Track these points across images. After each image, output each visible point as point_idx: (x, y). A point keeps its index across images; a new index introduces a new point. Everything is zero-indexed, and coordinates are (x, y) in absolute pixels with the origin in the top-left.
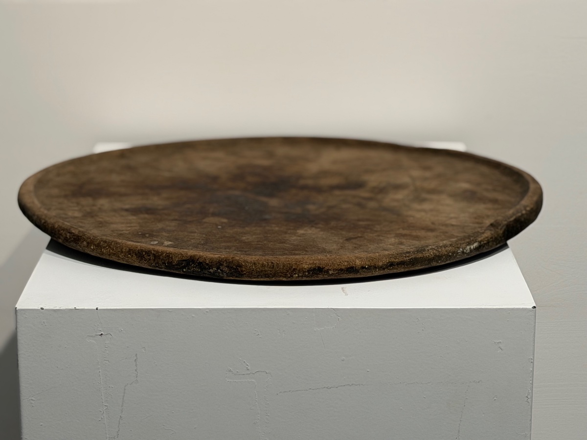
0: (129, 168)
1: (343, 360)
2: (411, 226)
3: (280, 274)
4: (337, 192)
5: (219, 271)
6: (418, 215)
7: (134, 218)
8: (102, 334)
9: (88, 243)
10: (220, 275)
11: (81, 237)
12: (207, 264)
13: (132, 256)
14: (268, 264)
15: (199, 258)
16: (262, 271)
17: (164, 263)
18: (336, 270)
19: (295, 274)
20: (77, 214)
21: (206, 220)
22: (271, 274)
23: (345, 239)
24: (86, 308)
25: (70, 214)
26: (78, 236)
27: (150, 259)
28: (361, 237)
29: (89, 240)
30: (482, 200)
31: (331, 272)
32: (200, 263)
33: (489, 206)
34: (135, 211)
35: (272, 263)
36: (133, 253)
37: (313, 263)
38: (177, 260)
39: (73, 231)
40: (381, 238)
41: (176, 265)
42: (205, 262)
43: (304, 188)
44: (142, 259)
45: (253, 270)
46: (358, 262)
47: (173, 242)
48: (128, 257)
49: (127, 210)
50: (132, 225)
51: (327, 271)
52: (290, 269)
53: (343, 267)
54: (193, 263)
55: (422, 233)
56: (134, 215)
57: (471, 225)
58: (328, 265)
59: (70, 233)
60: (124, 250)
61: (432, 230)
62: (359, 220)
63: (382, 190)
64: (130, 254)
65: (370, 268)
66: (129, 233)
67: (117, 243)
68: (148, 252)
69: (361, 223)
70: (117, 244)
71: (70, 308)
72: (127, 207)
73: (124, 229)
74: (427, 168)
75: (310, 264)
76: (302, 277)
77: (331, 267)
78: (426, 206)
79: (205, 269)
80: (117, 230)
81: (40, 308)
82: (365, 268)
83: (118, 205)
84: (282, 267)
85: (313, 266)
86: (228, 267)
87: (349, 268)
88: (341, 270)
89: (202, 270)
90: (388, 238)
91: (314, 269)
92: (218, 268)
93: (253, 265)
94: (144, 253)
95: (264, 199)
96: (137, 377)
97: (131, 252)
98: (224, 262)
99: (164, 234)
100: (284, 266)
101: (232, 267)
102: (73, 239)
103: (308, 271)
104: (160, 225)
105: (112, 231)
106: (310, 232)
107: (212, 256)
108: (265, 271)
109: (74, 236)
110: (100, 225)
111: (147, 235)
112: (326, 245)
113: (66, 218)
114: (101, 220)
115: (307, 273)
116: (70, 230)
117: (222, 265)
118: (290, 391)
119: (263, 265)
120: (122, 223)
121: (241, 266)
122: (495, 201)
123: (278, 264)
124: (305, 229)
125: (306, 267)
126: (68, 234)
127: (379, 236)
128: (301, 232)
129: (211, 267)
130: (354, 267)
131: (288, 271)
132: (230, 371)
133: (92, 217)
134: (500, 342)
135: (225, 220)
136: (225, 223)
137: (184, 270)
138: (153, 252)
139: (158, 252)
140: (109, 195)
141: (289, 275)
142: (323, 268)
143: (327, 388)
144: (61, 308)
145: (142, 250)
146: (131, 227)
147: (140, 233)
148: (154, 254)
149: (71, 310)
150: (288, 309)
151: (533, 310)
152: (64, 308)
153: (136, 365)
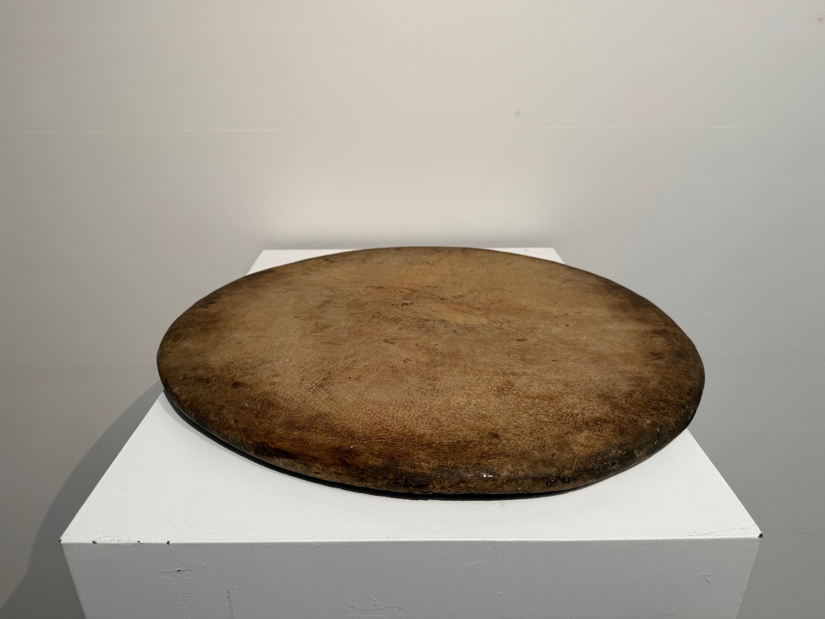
1: (499, 596)
8: (179, 570)
24: (153, 542)
71: (132, 541)
81: (91, 542)
96: (232, 613)
132: (352, 606)
134: (708, 575)
144: (120, 542)
149: (133, 545)
150: (429, 542)
151: (758, 540)
152: (124, 542)
153: (230, 601)
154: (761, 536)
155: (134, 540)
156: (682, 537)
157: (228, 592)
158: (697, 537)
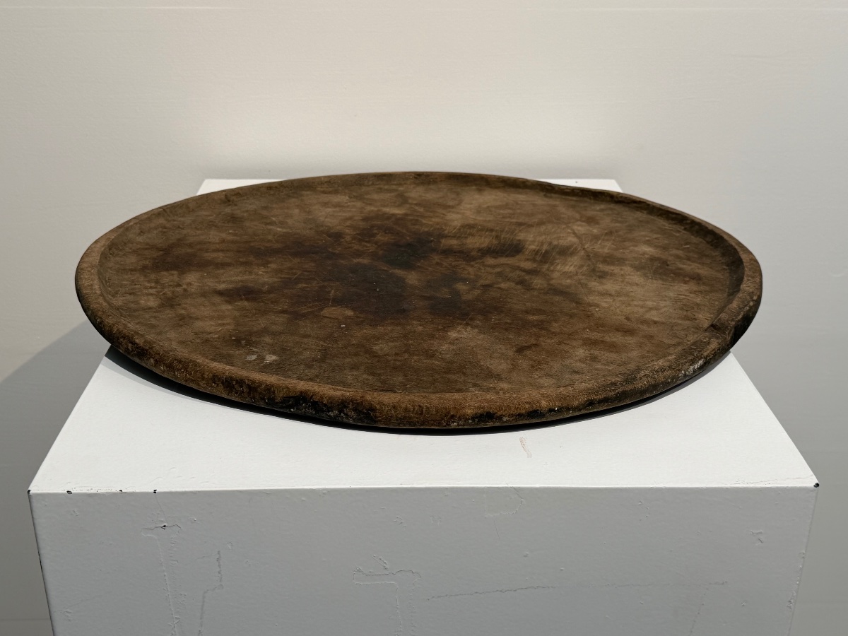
0: (234, 219)
1: (526, 556)
2: (600, 325)
3: (432, 422)
4: (490, 261)
5: (342, 415)
6: (605, 302)
7: (230, 307)
8: (165, 526)
9: (156, 361)
10: (344, 419)
11: (147, 350)
12: (325, 405)
13: (218, 385)
14: (414, 409)
15: (312, 396)
16: (405, 417)
17: (263, 399)
18: (513, 415)
19: (453, 422)
20: (152, 302)
21: (326, 312)
22: (418, 422)
23: (515, 349)
24: (137, 491)
25: (143, 302)
26: (143, 349)
27: (243, 392)
28: (536, 345)
29: (157, 357)
30: (679, 275)
31: (505, 419)
32: (315, 403)
33: (692, 286)
34: (230, 295)
35: (420, 406)
36: (219, 381)
37: (479, 407)
38: (281, 395)
39: (137, 341)
40: (566, 348)
41: (280, 403)
42: (322, 402)
43: (448, 252)
44: (232, 391)
45: (392, 417)
46: (544, 404)
47: (278, 355)
48: (211, 387)
49: (220, 293)
50: (225, 322)
51: (500, 418)
52: (446, 416)
53: (523, 412)
54: (304, 402)
55: (618, 338)
56: (229, 302)
57: (680, 322)
58: (502, 409)
59: (131, 343)
60: (206, 376)
61: (629, 332)
62: (527, 312)
63: (545, 256)
64: (214, 383)
65: (561, 410)
66: (219, 338)
67: (196, 364)
68: (241, 382)
69: (531, 318)
70: (196, 366)
71: (114, 491)
72: (222, 287)
73: (212, 329)
74: (591, 221)
75: (476, 408)
76: (464, 425)
77: (506, 412)
78: (609, 286)
79: (323, 411)
80: (202, 333)
81: (66, 492)
82: (554, 410)
83: (211, 283)
84: (434, 413)
85: (480, 411)
86: (355, 410)
87: (531, 412)
88: (520, 415)
89: (317, 412)
90: (574, 347)
91: (481, 415)
92: (341, 411)
93: (392, 409)
94: (234, 383)
95: (399, 272)
96: (221, 581)
97: (216, 379)
98: (349, 403)
99: (268, 339)
100: (437, 411)
101: (360, 411)
102: (135, 352)
103: (473, 418)
104: (262, 322)
105: (196, 334)
106: (465, 334)
107: (332, 393)
108: (410, 418)
109: (137, 348)
110: (181, 323)
111: (243, 342)
112: (492, 362)
113: (135, 311)
114: (183, 312)
115: (470, 421)
116: (132, 338)
117: (346, 407)
118: (447, 595)
119: (406, 409)
120: (212, 318)
121: (374, 410)
122: (697, 278)
123: (428, 408)
124: (459, 328)
125: (469, 412)
126: (130, 345)
127: (560, 343)
128: (453, 334)
129: (330, 409)
130: (538, 410)
131: (443, 419)
132: (359, 571)
133: (172, 306)
134: (761, 533)
135: (350, 313)
136: (350, 317)
137: (292, 410)
138: (247, 381)
139: (254, 382)
140: (203, 265)
141: (445, 424)
142: (494, 414)
143: (501, 591)
144: (99, 492)
145: (231, 378)
146: (224, 324)
147: (233, 338)
148: (248, 385)
149: (114, 494)
150: (446, 489)
151: (815, 490)
152: (104, 491)
153: (219, 566)
154: (817, 485)
155: (116, 489)
156: (728, 486)
157: (219, 553)
158: (745, 486)
